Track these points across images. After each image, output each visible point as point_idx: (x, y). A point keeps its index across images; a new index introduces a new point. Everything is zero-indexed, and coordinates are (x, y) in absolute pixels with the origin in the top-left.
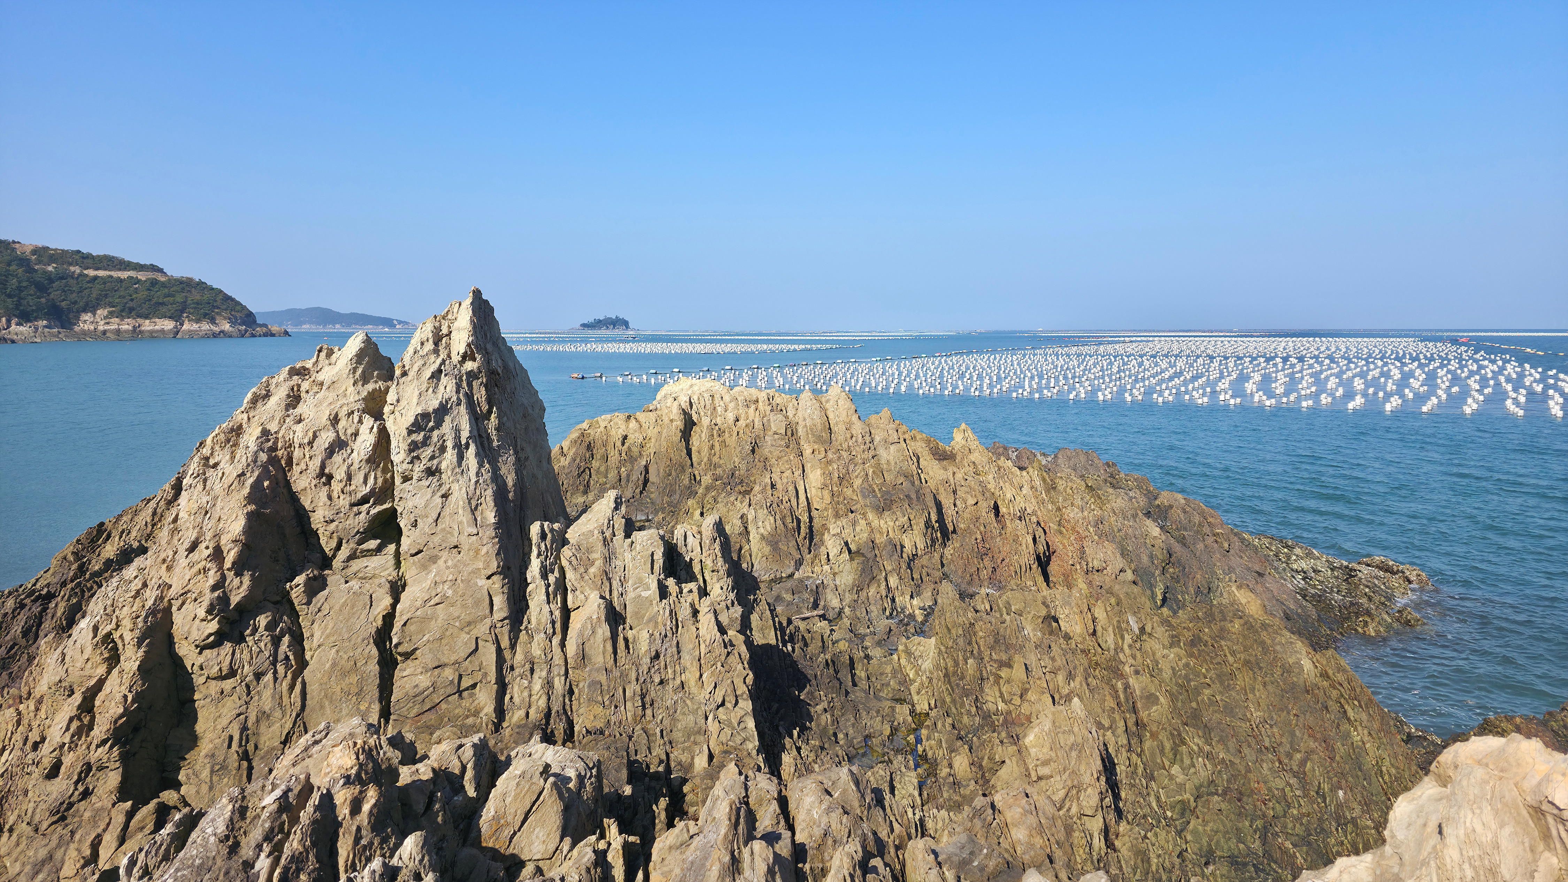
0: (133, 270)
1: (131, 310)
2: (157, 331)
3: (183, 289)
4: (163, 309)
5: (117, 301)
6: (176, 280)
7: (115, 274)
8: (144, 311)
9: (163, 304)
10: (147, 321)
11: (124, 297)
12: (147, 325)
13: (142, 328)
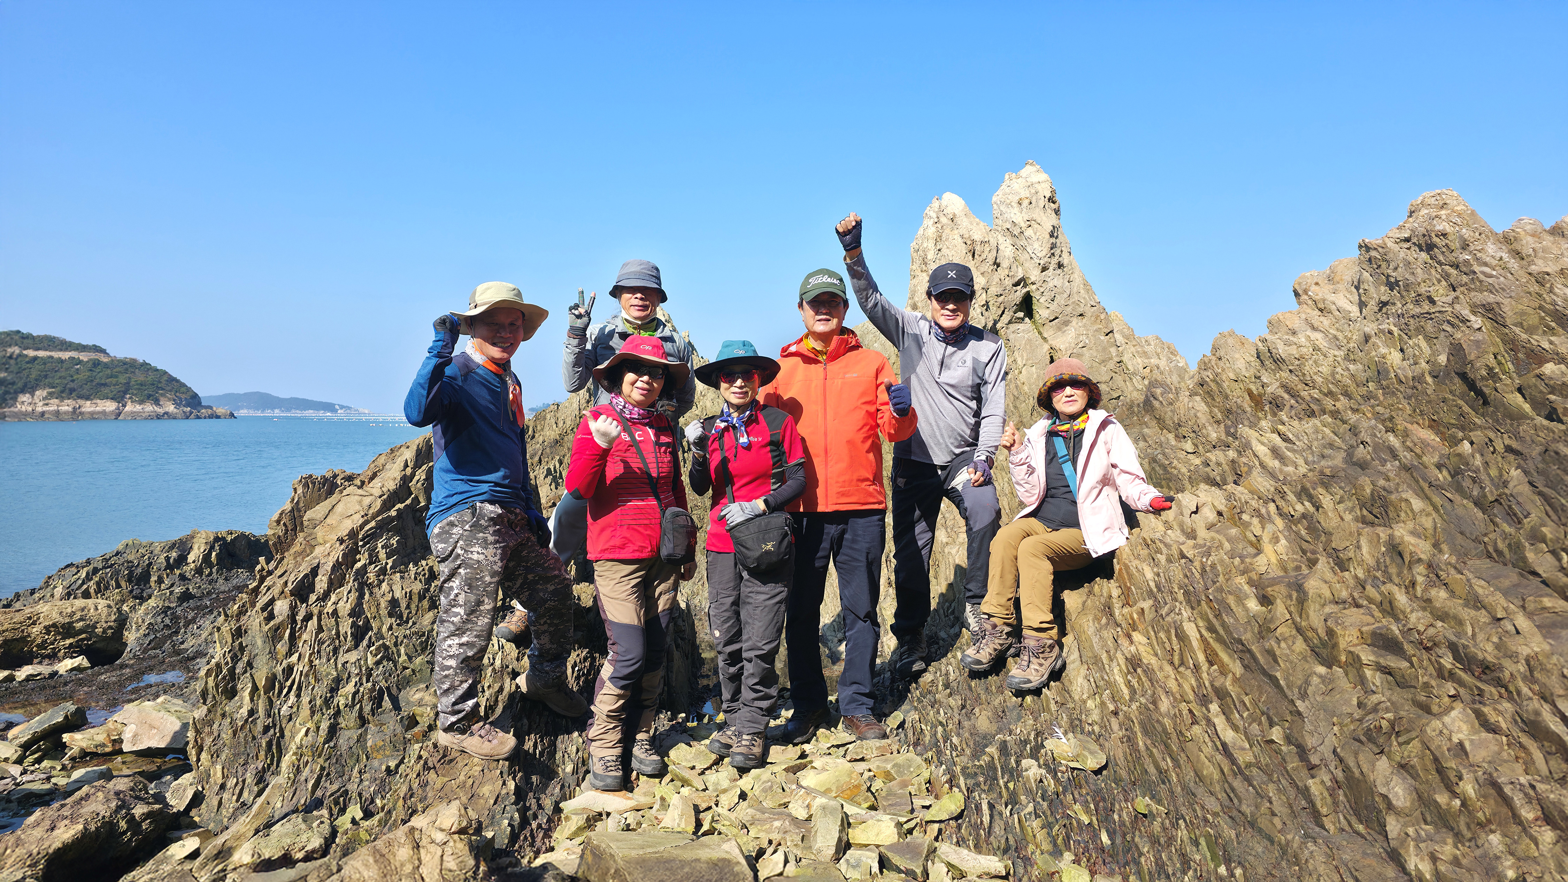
1: (72, 391)
2: (99, 412)
3: (127, 370)
4: (106, 390)
5: (57, 381)
6: (120, 361)
7: (55, 354)
8: (85, 392)
9: (104, 385)
10: (88, 402)
11: (64, 378)
12: (88, 407)
13: (83, 410)
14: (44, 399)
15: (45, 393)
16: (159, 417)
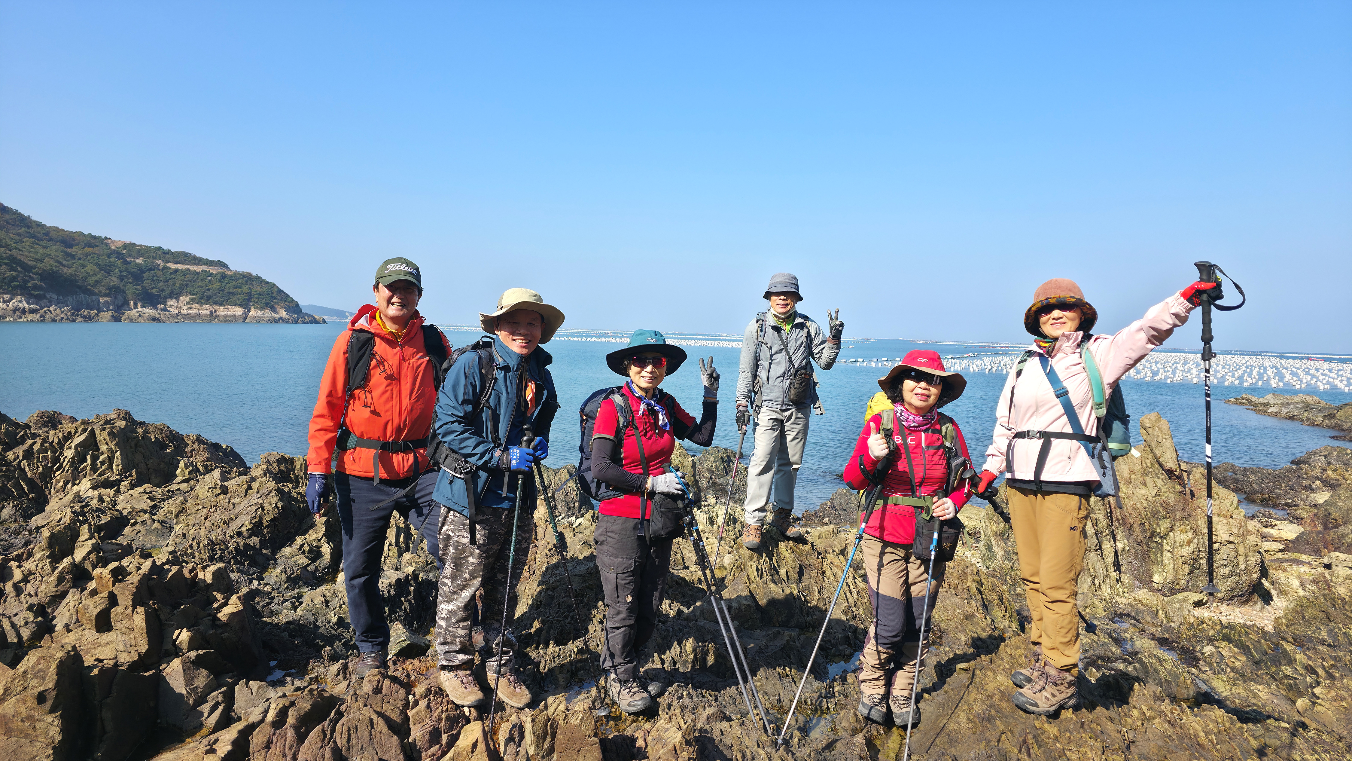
0: (204, 264)
1: (208, 298)
2: (230, 316)
3: (247, 282)
4: (233, 298)
5: (196, 290)
6: (240, 274)
7: (192, 268)
8: (219, 298)
9: (233, 294)
10: (222, 308)
11: (202, 287)
12: (221, 311)
13: (218, 313)
14: (188, 303)
15: (188, 299)
16: (277, 321)
